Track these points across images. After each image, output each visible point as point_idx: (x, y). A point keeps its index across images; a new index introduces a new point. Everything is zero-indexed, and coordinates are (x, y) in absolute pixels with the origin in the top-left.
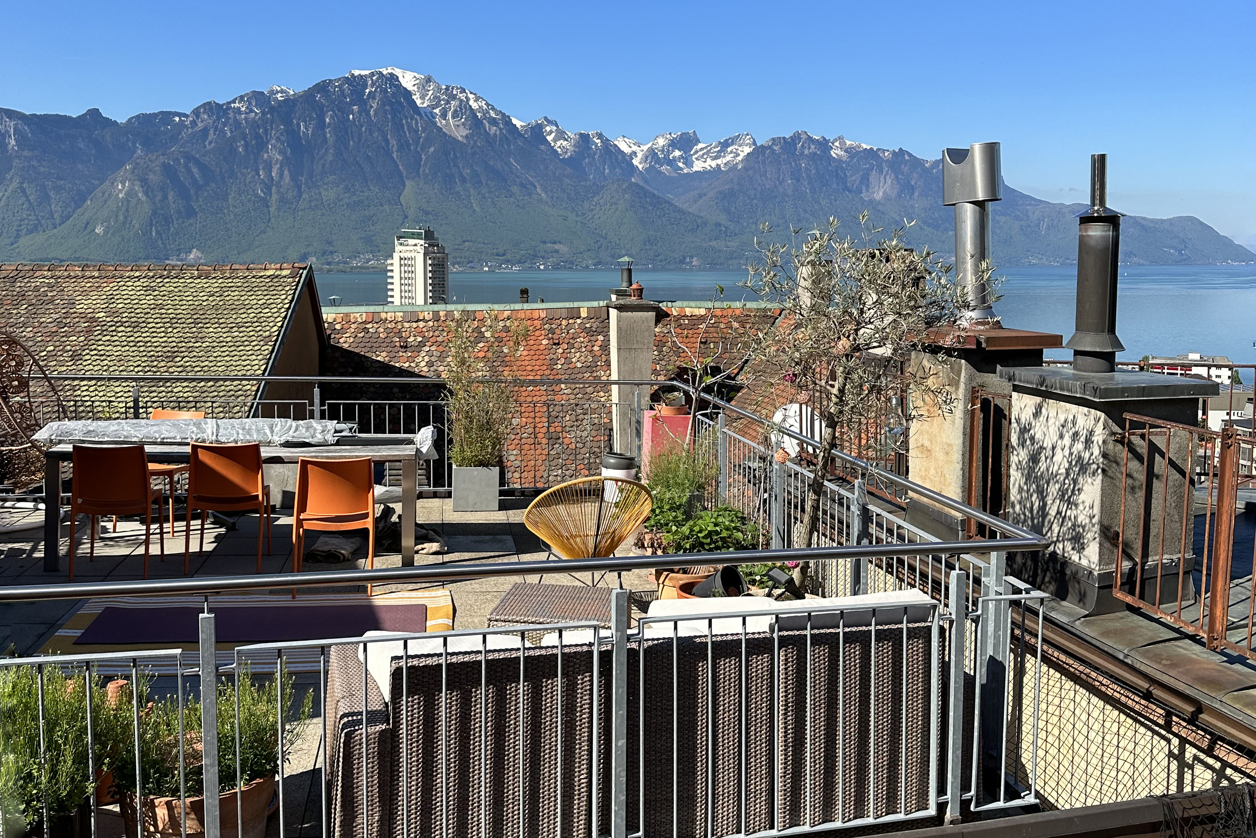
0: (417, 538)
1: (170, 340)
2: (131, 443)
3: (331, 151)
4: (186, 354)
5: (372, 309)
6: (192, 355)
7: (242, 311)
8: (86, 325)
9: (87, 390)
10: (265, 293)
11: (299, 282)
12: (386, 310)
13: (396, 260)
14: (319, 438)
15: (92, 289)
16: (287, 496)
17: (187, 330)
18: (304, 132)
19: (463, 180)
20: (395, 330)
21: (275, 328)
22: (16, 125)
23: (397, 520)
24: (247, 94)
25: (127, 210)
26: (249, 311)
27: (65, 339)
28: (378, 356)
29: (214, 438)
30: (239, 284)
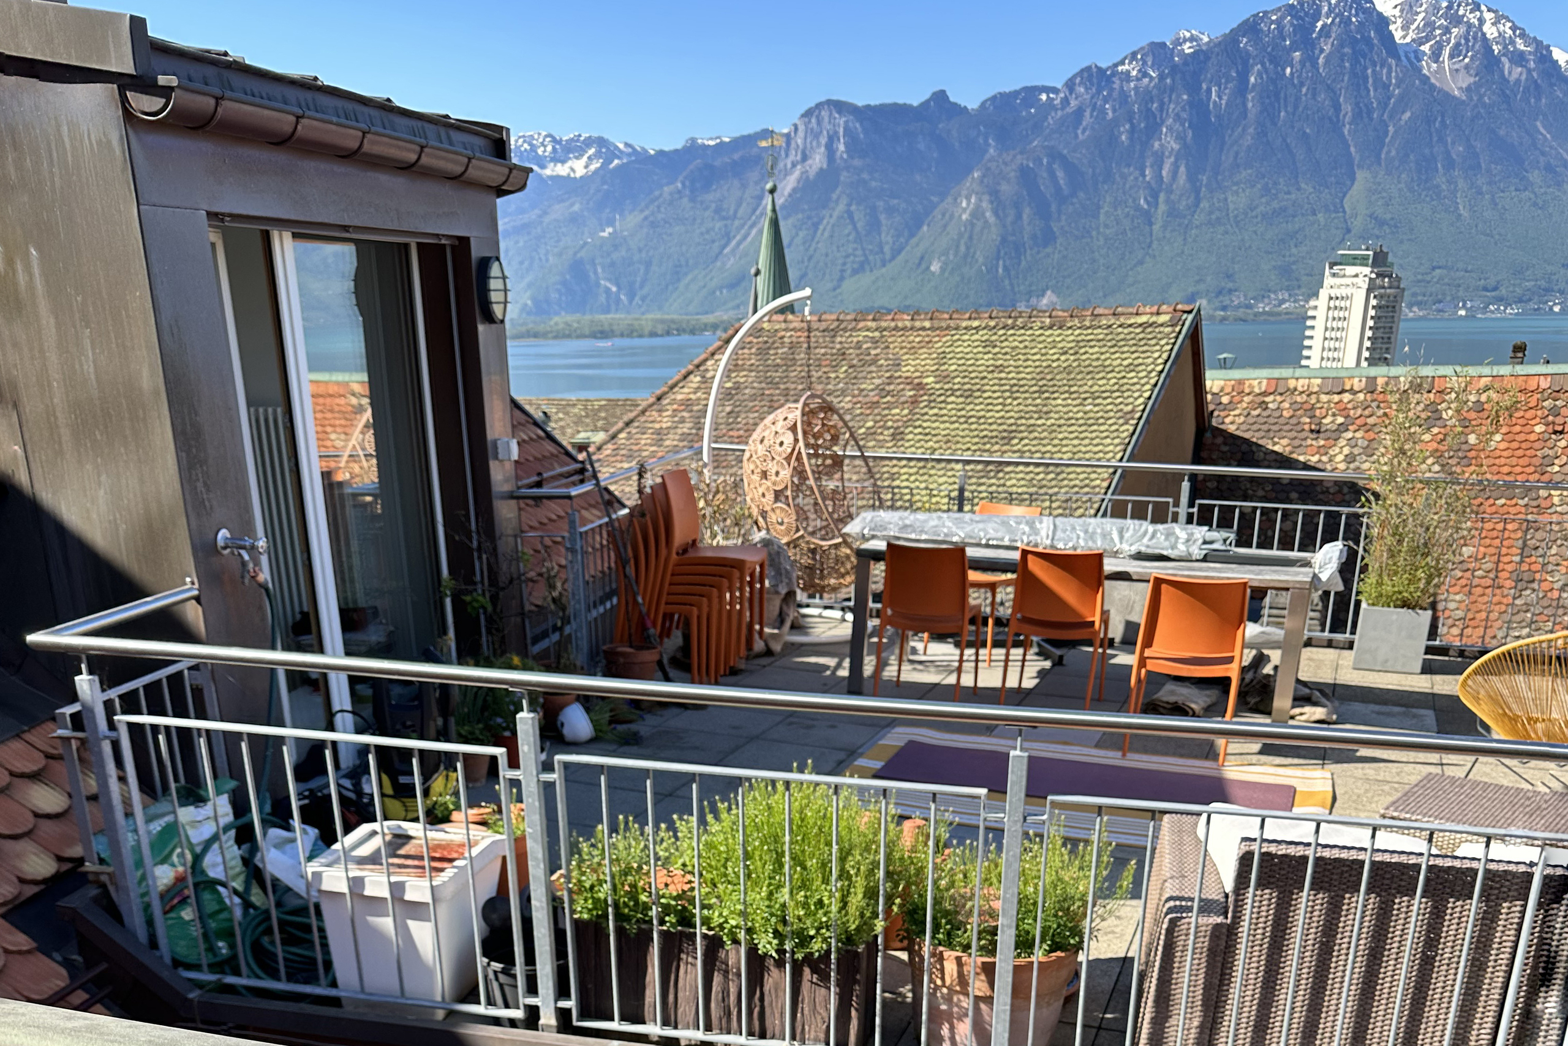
0: (1295, 699)
1: (1008, 415)
2: (952, 543)
3: (1251, 130)
4: (1025, 434)
5: (1277, 373)
6: (1032, 436)
7: (1101, 375)
8: (912, 393)
9: (907, 480)
10: (1134, 349)
11: (1180, 332)
12: (1297, 375)
13: (1322, 301)
14: (1181, 549)
15: (923, 344)
16: (1131, 628)
17: (1029, 401)
18: (1215, 102)
19: (1450, 164)
20: (1306, 406)
21: (1141, 400)
22: (846, 122)
23: (1272, 673)
24: (1142, 48)
25: (971, 238)
26: (1110, 376)
27: (886, 412)
28: (1275, 444)
29: (1048, 542)
30: (1101, 337)
